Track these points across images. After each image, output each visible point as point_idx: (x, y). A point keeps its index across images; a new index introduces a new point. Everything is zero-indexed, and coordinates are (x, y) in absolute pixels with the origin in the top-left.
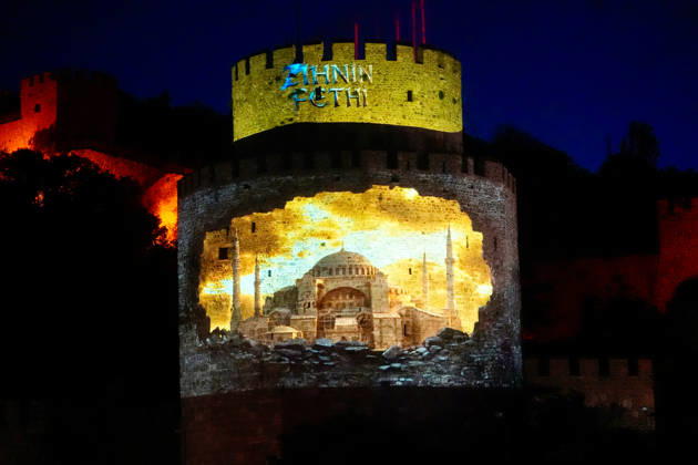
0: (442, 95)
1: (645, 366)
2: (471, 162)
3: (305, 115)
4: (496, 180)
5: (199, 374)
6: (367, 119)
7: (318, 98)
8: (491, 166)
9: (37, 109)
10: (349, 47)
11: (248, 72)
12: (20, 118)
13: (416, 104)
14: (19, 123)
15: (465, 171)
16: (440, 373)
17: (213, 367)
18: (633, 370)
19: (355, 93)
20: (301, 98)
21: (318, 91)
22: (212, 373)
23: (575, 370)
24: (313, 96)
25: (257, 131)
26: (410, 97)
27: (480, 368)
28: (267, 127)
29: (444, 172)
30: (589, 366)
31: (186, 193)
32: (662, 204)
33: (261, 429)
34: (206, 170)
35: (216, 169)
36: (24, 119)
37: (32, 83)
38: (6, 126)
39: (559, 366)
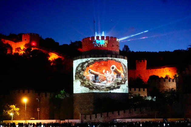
1: (146, 89)
2: (123, 57)
4: (126, 59)
5: (78, 89)
7: (99, 45)
8: (126, 57)
9: (26, 40)
12: (22, 41)
14: (21, 42)
15: (122, 58)
18: (144, 90)
23: (135, 90)
25: (88, 50)
26: (113, 46)
27: (124, 90)
29: (119, 58)
30: (137, 89)
31: (75, 60)
32: (137, 61)
33: (90, 99)
34: (80, 57)
35: (82, 57)
36: (23, 41)
37: (25, 35)
38: (19, 42)
39: (133, 89)
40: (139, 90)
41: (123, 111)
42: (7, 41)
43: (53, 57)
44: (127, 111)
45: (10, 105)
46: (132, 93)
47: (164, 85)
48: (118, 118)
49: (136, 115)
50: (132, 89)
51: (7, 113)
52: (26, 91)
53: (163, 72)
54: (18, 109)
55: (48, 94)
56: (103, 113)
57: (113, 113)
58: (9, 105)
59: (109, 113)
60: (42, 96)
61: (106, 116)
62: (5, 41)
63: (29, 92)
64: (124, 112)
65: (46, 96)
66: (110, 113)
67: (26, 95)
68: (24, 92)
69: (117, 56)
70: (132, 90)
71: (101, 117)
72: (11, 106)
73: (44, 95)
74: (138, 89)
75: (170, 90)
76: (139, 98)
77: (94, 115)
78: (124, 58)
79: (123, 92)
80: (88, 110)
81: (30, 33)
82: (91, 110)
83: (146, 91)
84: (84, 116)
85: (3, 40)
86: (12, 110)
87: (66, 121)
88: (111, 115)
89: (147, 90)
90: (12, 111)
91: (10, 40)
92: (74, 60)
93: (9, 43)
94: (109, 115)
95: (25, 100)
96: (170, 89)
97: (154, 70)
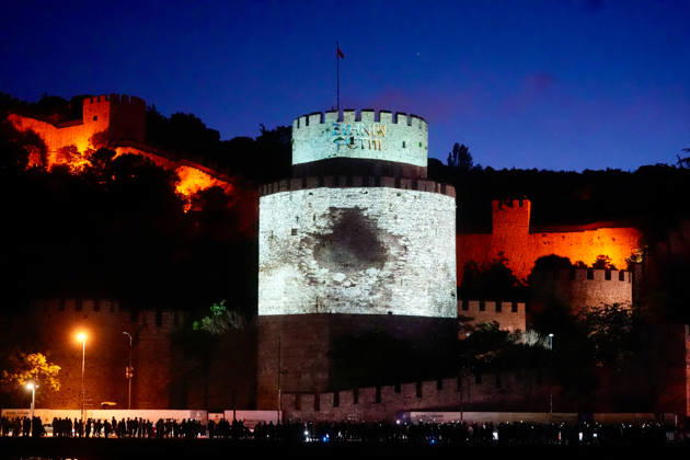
0: (420, 145)
1: (521, 307)
2: (439, 185)
3: (344, 152)
4: (451, 195)
5: (274, 302)
6: (380, 157)
7: (352, 143)
8: (450, 188)
9: (95, 119)
10: (372, 114)
11: (307, 124)
12: (82, 123)
13: (407, 150)
14: (80, 127)
15: (436, 191)
16: (419, 308)
17: (285, 299)
18: (515, 309)
19: (374, 142)
20: (341, 142)
21: (352, 139)
22: (285, 303)
23: (482, 308)
24: (349, 142)
25: (313, 160)
26: (404, 146)
27: (441, 306)
28: (319, 158)
30: (490, 306)
31: (267, 194)
32: (495, 203)
33: (315, 336)
34: (283, 182)
35: (292, 182)
36: (86, 125)
37: (92, 102)
38: (73, 128)
39: (474, 305)
40: (499, 309)
41: (435, 382)
42: (27, 123)
43: (193, 181)
44: (451, 383)
45: (28, 354)
46: (472, 319)
47: (589, 292)
48: (415, 406)
49: (481, 398)
50: (471, 303)
51: (15, 381)
52: (88, 304)
53: (591, 242)
54: (56, 368)
55: (168, 317)
56: (361, 390)
57: (398, 390)
58: (23, 355)
59: (385, 389)
60: (146, 325)
61: (372, 399)
62: (19, 123)
63: (97, 309)
64: (440, 387)
65: (159, 323)
66: (386, 387)
67: (86, 317)
68: (79, 308)
69: (420, 182)
70: (470, 308)
71: (356, 402)
72: (31, 358)
73: (151, 318)
74: (494, 303)
75: (607, 310)
76: (496, 337)
77: (330, 397)
78: (444, 192)
79: (437, 315)
80: (308, 375)
81: (112, 96)
82: (320, 376)
83: (524, 313)
84: (294, 398)
85: (12, 117)
86: (33, 372)
87: (229, 415)
88: (389, 398)
89: (527, 310)
90: (34, 375)
91: (39, 120)
92: (263, 195)
93: (37, 131)
94: (383, 396)
95: (82, 337)
96: (607, 305)
97: (556, 238)
